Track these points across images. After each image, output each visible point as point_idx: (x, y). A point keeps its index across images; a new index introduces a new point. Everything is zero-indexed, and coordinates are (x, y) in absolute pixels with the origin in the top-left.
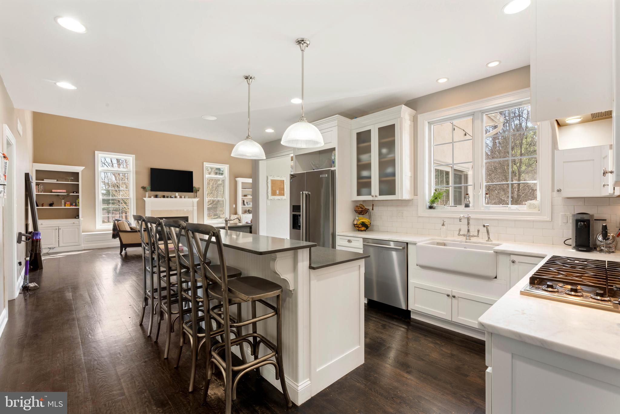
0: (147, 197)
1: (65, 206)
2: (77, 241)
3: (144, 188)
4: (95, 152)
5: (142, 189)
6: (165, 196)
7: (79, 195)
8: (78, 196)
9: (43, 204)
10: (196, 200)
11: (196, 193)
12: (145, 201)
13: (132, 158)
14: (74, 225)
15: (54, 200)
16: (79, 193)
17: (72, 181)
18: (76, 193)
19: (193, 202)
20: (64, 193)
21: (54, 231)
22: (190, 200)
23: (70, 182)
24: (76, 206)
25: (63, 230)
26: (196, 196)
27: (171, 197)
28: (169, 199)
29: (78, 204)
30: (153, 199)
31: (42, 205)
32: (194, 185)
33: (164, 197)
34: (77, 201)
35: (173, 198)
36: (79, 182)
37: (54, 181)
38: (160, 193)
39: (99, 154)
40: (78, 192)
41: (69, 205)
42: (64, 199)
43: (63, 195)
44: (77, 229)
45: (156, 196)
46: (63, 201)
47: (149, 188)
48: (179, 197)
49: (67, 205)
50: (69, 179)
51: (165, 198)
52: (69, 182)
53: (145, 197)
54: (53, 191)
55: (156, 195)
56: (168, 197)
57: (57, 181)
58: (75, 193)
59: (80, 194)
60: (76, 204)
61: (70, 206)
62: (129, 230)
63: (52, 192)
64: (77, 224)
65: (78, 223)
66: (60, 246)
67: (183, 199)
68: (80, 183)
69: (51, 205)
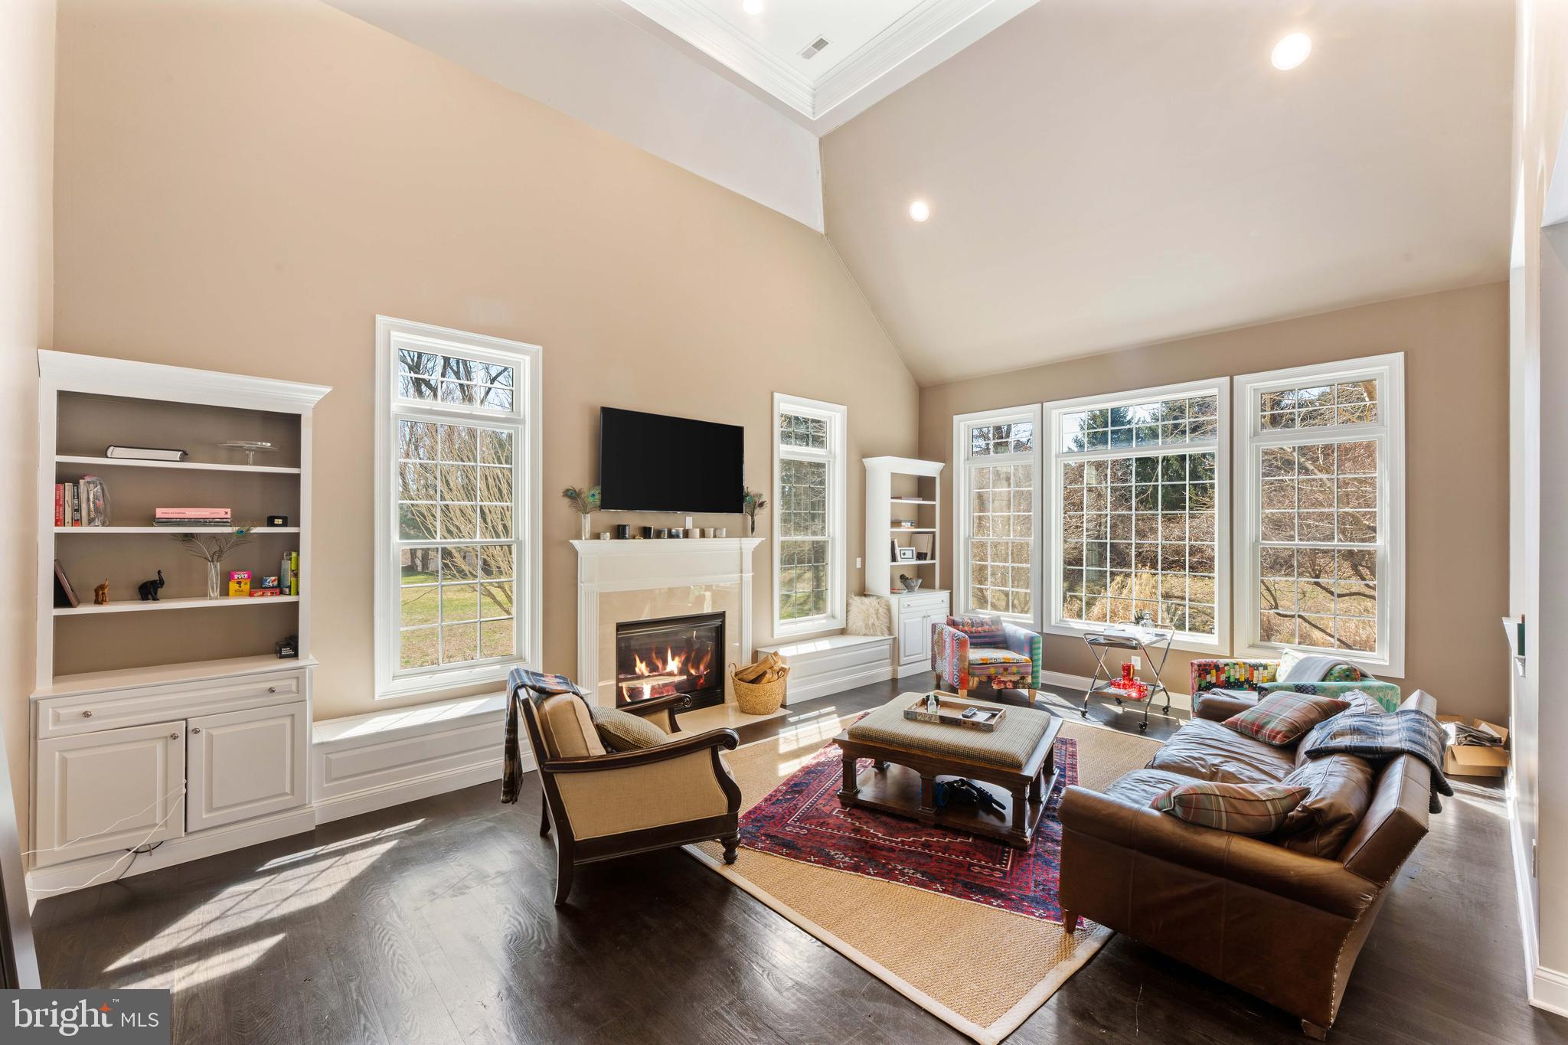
0: (588, 536)
1: (225, 592)
2: (288, 790)
3: (572, 495)
4: (375, 317)
5: (566, 501)
6: (650, 529)
7: (297, 535)
8: (294, 542)
9: (102, 587)
10: (751, 543)
11: (753, 516)
12: (576, 553)
13: (528, 358)
14: (275, 698)
15: (166, 562)
16: (298, 525)
17: (264, 457)
18: (284, 524)
19: (741, 553)
20: (222, 523)
21: (159, 746)
22: (734, 543)
23: (255, 464)
24: (282, 593)
25: (210, 737)
26: (753, 529)
27: (671, 536)
28: (665, 543)
29: (289, 579)
30: (607, 543)
31: (97, 595)
32: (745, 484)
33: (646, 533)
34: (288, 566)
35: (677, 536)
36: (298, 465)
37: (169, 460)
38: (634, 519)
39: (393, 333)
40: (292, 518)
41: (246, 587)
42: (219, 555)
43: (214, 536)
44: (288, 722)
45: (619, 532)
46: (214, 571)
47: (594, 496)
48: (697, 532)
49: (233, 586)
50: (250, 450)
51: (649, 537)
52: (247, 464)
53: (578, 537)
54: (160, 513)
55: (619, 526)
56: (659, 535)
57: (182, 460)
58: (280, 521)
59: (306, 530)
60: (279, 580)
61: (251, 595)
62: (597, 749)
63: (152, 520)
64: (290, 692)
65: (294, 688)
66: (190, 830)
67: (709, 542)
68: (306, 471)
69: (148, 590)
